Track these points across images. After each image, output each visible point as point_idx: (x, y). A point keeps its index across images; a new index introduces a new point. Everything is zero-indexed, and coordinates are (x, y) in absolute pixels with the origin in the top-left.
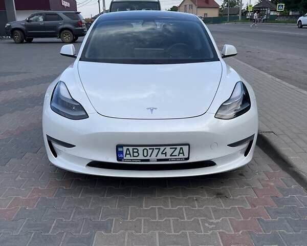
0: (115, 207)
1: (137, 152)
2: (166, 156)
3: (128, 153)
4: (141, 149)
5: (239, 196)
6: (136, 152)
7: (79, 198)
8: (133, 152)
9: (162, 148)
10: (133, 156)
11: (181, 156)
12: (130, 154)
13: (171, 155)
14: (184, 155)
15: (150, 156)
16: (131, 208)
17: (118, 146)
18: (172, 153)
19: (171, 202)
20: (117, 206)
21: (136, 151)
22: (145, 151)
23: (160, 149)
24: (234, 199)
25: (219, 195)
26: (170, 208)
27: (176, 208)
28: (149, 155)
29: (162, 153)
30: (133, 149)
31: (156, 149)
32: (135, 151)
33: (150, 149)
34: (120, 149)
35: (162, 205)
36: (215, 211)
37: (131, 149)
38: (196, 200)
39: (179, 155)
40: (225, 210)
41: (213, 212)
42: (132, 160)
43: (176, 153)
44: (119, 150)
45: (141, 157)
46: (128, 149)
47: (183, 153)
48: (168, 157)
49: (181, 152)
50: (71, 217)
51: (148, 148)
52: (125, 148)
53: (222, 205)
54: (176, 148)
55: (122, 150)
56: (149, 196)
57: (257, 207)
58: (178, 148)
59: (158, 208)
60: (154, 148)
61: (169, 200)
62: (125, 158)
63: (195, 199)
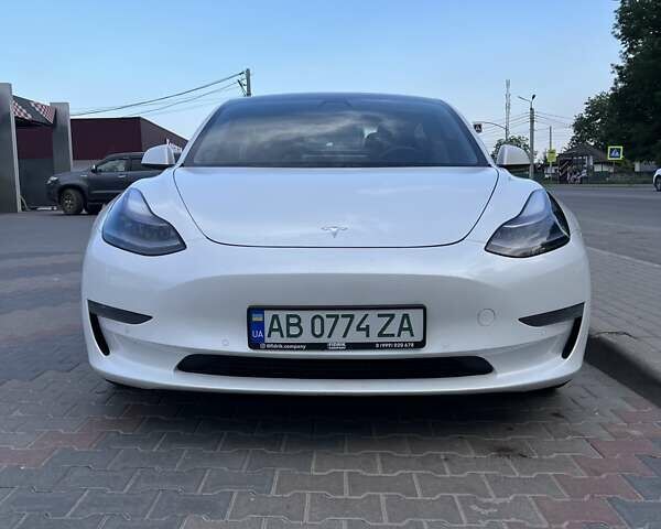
0: (241, 469)
1: (298, 325)
2: (368, 336)
3: (276, 326)
4: (306, 317)
5: (555, 455)
6: (294, 325)
7: (155, 450)
8: (289, 325)
9: (359, 315)
10: (289, 335)
11: (406, 336)
12: (280, 329)
13: (380, 335)
14: (412, 335)
15: (329, 336)
16: (281, 471)
17: (252, 311)
18: (384, 329)
19: (382, 462)
20: (245, 467)
21: (296, 321)
22: (318, 321)
23: (352, 317)
24: (542, 460)
25: (504, 451)
26: (380, 473)
27: (396, 474)
28: (327, 332)
29: (359, 329)
30: (288, 317)
31: (343, 316)
32: (292, 321)
33: (328, 316)
34: (256, 318)
35: (359, 467)
36: (495, 481)
37: (282, 315)
38: (446, 459)
39: (399, 336)
40: (519, 478)
41: (490, 483)
42: (284, 346)
43: (393, 328)
44: (254, 319)
45: (307, 338)
46: (275, 317)
47: (410, 329)
48: (374, 338)
49: (406, 326)
50: (128, 486)
51: (323, 314)
52: (268, 315)
53: (513, 469)
54: (392, 316)
55: (261, 319)
56: (327, 451)
57: (604, 476)
58: (399, 314)
59: (350, 474)
60: (340, 313)
61: (378, 460)
62: (267, 340)
63: (443, 457)
